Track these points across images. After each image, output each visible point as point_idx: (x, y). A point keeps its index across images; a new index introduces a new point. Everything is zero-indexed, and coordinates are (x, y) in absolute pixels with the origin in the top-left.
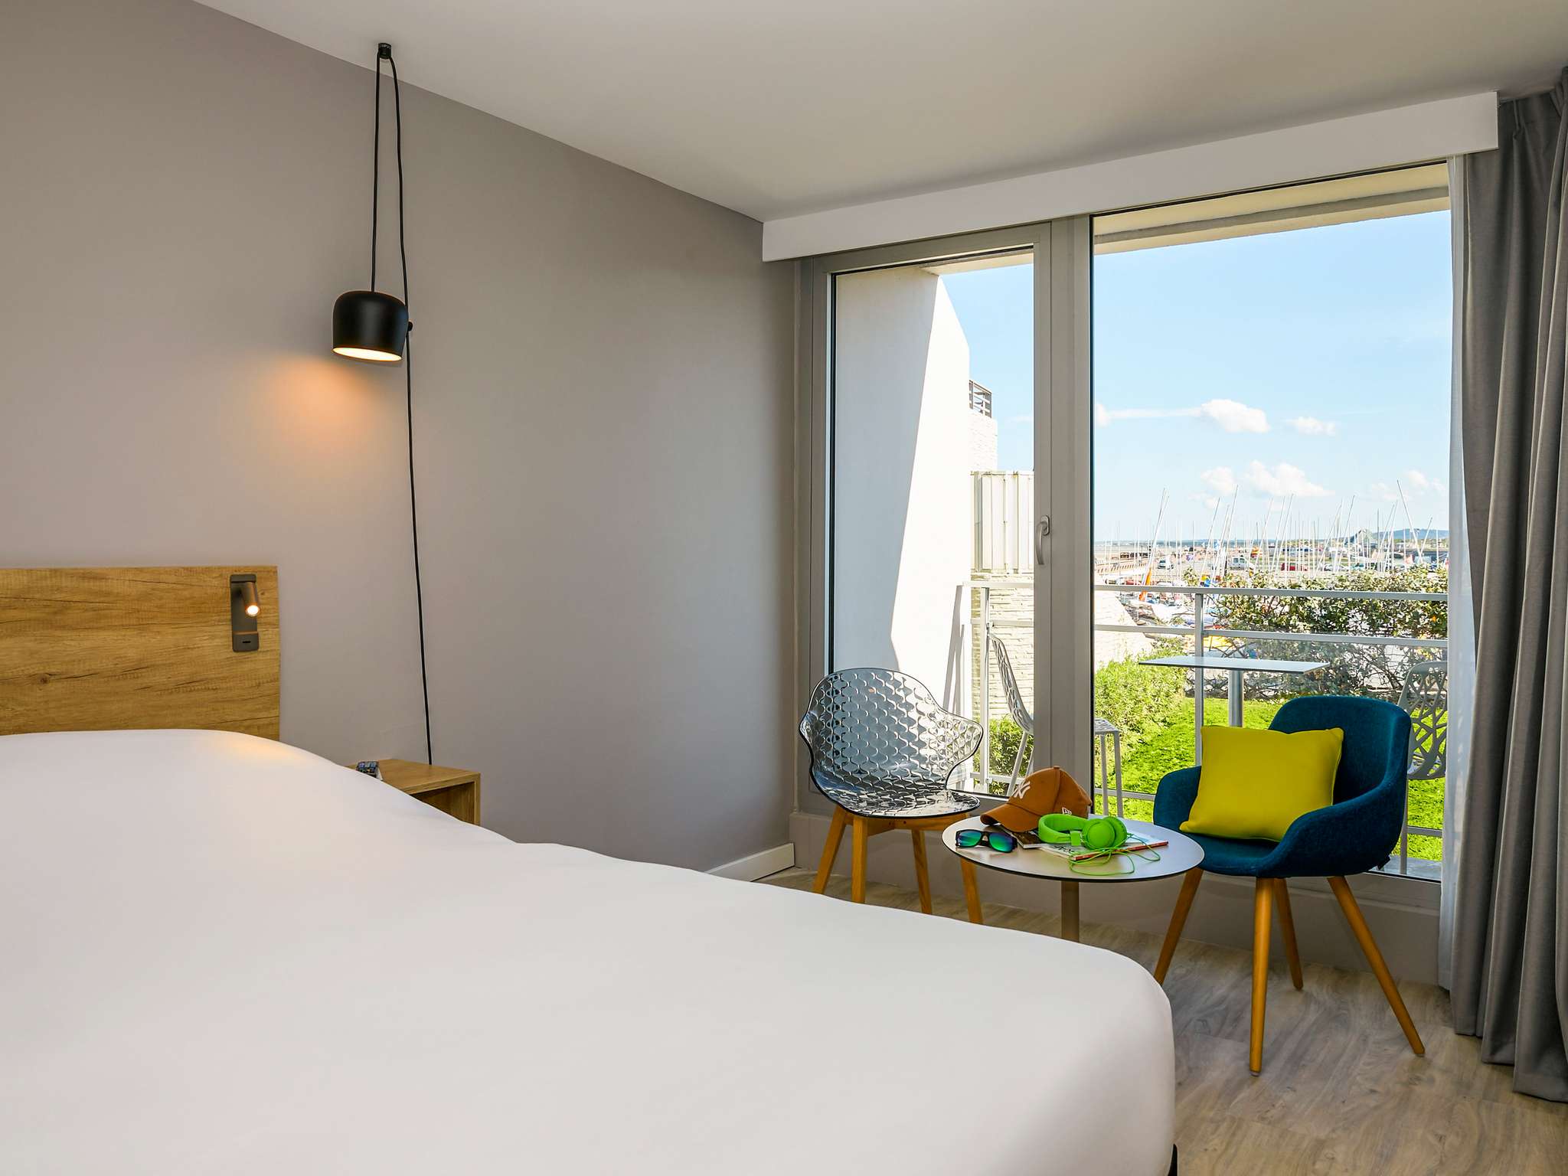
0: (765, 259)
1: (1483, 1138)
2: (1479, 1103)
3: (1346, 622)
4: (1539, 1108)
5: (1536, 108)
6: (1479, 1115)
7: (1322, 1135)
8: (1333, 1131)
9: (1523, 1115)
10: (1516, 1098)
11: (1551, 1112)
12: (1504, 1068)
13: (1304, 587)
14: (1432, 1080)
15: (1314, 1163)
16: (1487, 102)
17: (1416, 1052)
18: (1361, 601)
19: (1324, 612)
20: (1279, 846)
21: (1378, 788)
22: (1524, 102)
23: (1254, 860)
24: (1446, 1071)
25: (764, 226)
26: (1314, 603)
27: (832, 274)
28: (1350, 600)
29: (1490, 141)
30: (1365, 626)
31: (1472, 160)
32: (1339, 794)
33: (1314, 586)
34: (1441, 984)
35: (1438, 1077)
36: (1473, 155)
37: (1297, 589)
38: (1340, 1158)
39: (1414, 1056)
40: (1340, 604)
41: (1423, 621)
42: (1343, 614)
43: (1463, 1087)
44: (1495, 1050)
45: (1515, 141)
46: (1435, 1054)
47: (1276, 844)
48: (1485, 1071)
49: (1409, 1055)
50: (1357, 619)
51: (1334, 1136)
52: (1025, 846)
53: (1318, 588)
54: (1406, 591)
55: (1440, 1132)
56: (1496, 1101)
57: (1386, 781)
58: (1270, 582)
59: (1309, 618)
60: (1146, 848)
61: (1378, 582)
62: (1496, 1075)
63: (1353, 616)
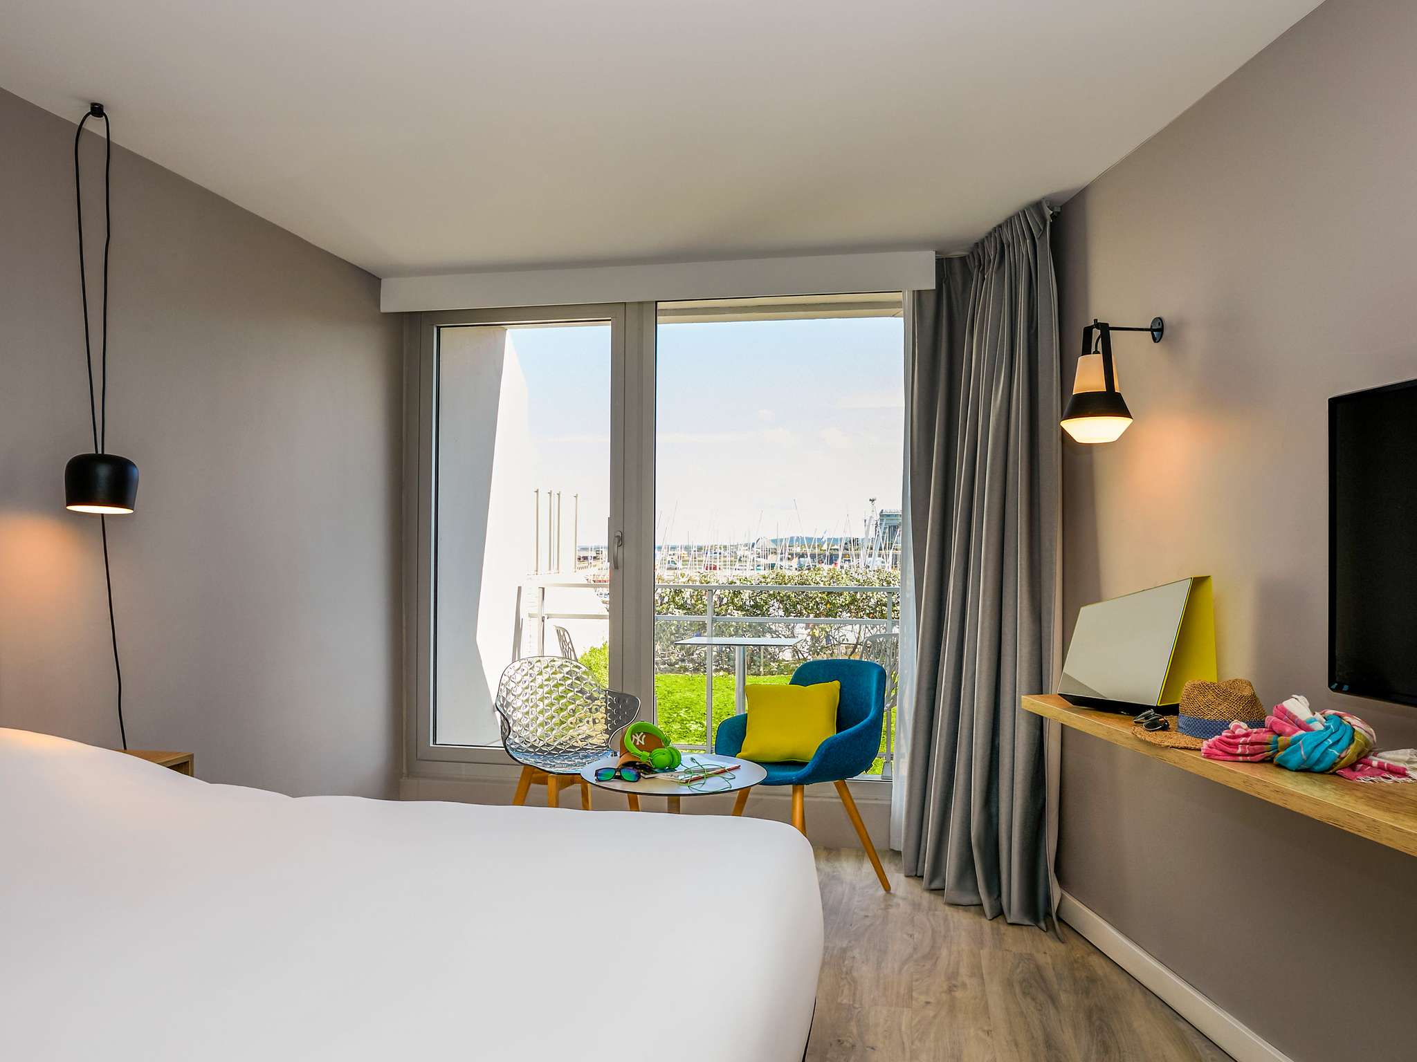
0: (382, 311)
1: (934, 931)
2: (927, 913)
3: (768, 610)
4: (960, 911)
5: (957, 266)
6: (928, 920)
7: (844, 946)
8: (850, 942)
9: (953, 917)
10: (947, 908)
11: (966, 911)
12: (936, 892)
13: (738, 583)
14: (898, 905)
15: (844, 962)
16: (929, 258)
17: (885, 890)
18: (779, 593)
19: (752, 603)
20: (809, 764)
21: (869, 718)
22: (950, 260)
23: (793, 774)
24: (904, 899)
25: (382, 281)
26: (746, 595)
27: (437, 327)
28: (771, 592)
29: (930, 284)
30: (781, 613)
31: (919, 295)
32: (840, 726)
33: (745, 582)
34: (891, 848)
35: (900, 902)
36: (919, 291)
37: (733, 585)
38: (857, 956)
39: (884, 892)
40: (764, 596)
41: (822, 607)
42: (766, 603)
43: (916, 906)
44: (931, 881)
45: (944, 284)
46: (896, 890)
47: (807, 763)
48: (926, 895)
49: (882, 892)
50: (776, 610)
51: (850, 944)
52: (646, 777)
53: (749, 583)
54: (810, 584)
55: (911, 933)
56: (936, 910)
57: (872, 714)
58: (712, 580)
59: (740, 608)
60: (724, 771)
61: (792, 578)
62: (932, 897)
63: (773, 606)
